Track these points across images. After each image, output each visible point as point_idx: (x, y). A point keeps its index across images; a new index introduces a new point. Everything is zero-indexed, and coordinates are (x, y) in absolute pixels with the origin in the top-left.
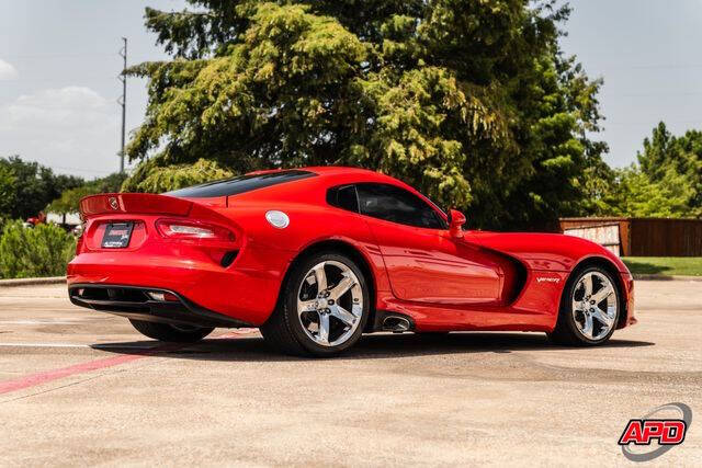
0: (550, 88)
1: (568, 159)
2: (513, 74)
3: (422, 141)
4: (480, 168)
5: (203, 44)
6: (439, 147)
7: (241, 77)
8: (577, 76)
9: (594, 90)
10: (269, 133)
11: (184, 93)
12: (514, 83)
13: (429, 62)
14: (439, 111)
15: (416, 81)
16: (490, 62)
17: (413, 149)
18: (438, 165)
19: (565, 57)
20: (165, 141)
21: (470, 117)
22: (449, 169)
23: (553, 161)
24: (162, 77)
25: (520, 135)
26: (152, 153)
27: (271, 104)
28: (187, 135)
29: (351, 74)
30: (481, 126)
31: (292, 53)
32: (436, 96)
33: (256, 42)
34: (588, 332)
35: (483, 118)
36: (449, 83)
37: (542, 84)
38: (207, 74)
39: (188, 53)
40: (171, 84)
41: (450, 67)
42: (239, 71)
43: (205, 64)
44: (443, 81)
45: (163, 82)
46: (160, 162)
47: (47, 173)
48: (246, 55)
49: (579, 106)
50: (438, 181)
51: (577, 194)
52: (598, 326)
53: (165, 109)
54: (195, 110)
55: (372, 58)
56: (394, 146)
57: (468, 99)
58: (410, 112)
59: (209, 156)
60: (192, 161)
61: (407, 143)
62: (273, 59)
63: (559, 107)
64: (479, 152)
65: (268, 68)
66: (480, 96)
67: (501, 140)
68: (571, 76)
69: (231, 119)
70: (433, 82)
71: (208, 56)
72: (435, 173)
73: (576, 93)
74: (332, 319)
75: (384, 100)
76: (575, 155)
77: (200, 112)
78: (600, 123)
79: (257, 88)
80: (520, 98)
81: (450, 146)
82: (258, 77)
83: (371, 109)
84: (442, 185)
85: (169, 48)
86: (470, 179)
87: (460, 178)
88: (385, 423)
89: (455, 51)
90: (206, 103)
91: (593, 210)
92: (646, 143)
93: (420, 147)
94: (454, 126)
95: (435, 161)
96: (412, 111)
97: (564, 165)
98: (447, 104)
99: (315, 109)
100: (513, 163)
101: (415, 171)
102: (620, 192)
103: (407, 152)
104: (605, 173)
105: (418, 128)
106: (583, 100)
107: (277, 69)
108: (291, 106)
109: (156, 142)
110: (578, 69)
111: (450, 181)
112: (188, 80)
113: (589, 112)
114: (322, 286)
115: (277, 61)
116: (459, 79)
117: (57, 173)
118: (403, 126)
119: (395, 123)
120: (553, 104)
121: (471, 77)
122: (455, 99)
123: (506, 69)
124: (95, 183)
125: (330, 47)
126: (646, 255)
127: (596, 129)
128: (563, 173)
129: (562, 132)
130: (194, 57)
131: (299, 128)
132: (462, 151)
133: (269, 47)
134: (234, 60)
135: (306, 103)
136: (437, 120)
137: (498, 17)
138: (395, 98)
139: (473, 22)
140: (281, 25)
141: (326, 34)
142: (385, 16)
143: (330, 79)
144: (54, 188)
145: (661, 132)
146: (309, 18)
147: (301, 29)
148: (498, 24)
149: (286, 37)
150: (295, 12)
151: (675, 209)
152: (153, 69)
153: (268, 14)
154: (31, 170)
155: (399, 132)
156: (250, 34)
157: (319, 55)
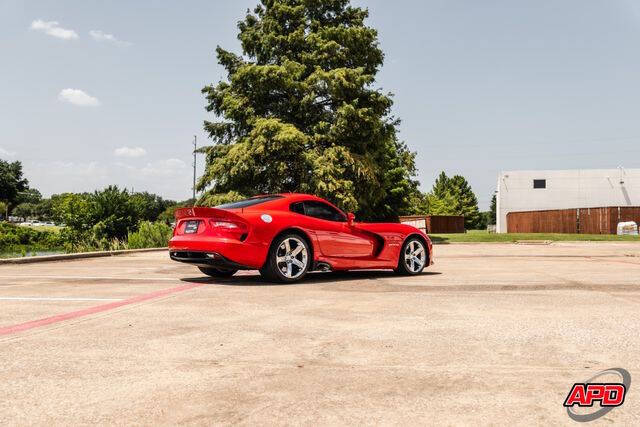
0: (393, 156)
1: (402, 189)
2: (375, 149)
3: (334, 181)
4: (362, 193)
5: (231, 137)
6: (343, 184)
7: (249, 152)
8: (405, 150)
9: (413, 157)
10: (262, 178)
11: (222, 161)
12: (376, 154)
13: (337, 144)
14: (342, 167)
15: (331, 153)
16: (365, 144)
17: (330, 185)
18: (342, 192)
19: (400, 142)
20: (214, 183)
21: (357, 169)
22: (347, 194)
23: (395, 190)
24: (212, 153)
25: (380, 178)
26: (208, 189)
27: (263, 165)
28: (224, 180)
29: (300, 150)
30: (361, 174)
31: (273, 141)
32: (340, 160)
33: (256, 136)
34: (412, 269)
35: (362, 170)
36: (346, 154)
37: (389, 154)
38: (233, 151)
39: (224, 141)
40: (217, 156)
41: (347, 146)
42: (248, 150)
43: (232, 146)
44: (344, 153)
46: (212, 193)
47: (160, 199)
48: (251, 142)
49: (406, 164)
50: (342, 200)
51: (407, 205)
52: (417, 266)
53: (214, 168)
54: (227, 168)
55: (310, 142)
56: (321, 184)
57: (355, 161)
58: (328, 168)
59: (234, 189)
60: (227, 192)
61: (327, 182)
62: (264, 143)
63: (397, 165)
64: (361, 187)
65: (262, 147)
66: (361, 159)
67: (371, 180)
68: (402, 151)
69: (244, 172)
70: (339, 153)
71: (233, 143)
72: (340, 196)
73: (404, 159)
74: (293, 265)
75: (316, 162)
76: (405, 187)
77: (229, 169)
78: (416, 172)
79: (256, 157)
80: (379, 160)
81: (348, 183)
82: (257, 152)
83: (310, 167)
84: (344, 202)
85: (215, 139)
86: (357, 198)
87: (353, 198)
88: (318, 313)
89: (349, 139)
90: (232, 164)
91: (413, 213)
92: (437, 181)
93: (333, 184)
94: (349, 174)
95: (341, 191)
96: (329, 167)
97: (400, 192)
98: (346, 163)
99: (283, 167)
100: (377, 191)
101: (331, 196)
102: (425, 203)
103: (327, 186)
104: (418, 195)
105: (332, 175)
106: (408, 161)
107: (266, 148)
108: (272, 165)
109: (209, 183)
110: (405, 147)
111: (348, 199)
112: (224, 154)
113: (411, 167)
114: (288, 250)
115: (266, 145)
116: (351, 152)
117: (164, 199)
118: (325, 174)
119: (322, 173)
120: (394, 163)
121: (356, 151)
122: (349, 161)
123: (372, 147)
124: (182, 204)
125: (291, 138)
126: (438, 233)
127: (414, 175)
128: (400, 195)
129: (399, 176)
130: (226, 144)
131: (276, 175)
132: (353, 185)
133: (262, 138)
134: (246, 144)
135: (279, 164)
136: (341, 171)
137: (368, 123)
138: (322, 162)
139: (357, 126)
140: (267, 128)
141: (289, 132)
142: (316, 122)
143: (290, 152)
144: (163, 206)
145: (443, 176)
146: (280, 125)
147: (277, 130)
148: (368, 126)
149: (270, 133)
150: (274, 122)
151: (450, 211)
152: (208, 150)
153: (261, 123)
154: (153, 198)
155: (323, 177)
156: (253, 132)
157: (285, 142)
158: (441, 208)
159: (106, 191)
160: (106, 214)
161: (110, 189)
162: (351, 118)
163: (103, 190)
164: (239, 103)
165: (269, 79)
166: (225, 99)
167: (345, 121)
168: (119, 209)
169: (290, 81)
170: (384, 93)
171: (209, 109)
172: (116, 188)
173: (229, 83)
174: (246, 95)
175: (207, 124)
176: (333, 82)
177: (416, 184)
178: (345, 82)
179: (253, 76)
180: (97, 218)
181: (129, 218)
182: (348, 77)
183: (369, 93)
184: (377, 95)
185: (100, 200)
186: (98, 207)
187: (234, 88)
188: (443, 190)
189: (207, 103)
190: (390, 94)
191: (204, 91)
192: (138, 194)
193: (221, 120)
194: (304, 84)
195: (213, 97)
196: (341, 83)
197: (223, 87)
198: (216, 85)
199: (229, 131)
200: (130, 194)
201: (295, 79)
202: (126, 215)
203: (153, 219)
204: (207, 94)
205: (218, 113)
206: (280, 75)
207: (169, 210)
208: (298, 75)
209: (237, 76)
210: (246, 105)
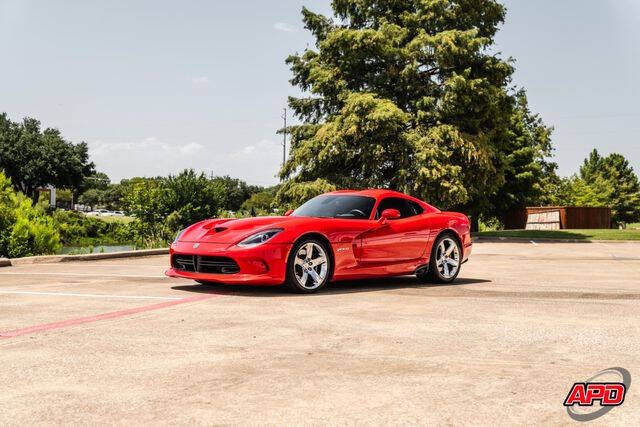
0: (519, 133)
1: (530, 173)
2: (491, 127)
3: (439, 166)
4: (474, 181)
5: (319, 115)
6: (449, 170)
7: (340, 133)
8: (539, 125)
9: (549, 133)
10: (356, 163)
11: (308, 143)
12: (492, 133)
13: (444, 121)
14: (449, 149)
15: (435, 133)
16: (478, 122)
17: (434, 171)
18: (449, 180)
19: (532, 114)
20: (299, 169)
21: (466, 152)
22: (454, 182)
23: (522, 175)
24: (298, 134)
25: (496, 162)
26: (293, 176)
27: (357, 147)
28: (310, 167)
29: (400, 130)
30: (473, 157)
31: (366, 120)
32: (446, 141)
33: (348, 114)
35: (473, 152)
36: (454, 134)
37: (515, 131)
38: (322, 132)
39: (311, 120)
40: (301, 139)
41: (454, 125)
42: (338, 130)
43: (321, 126)
44: (451, 133)
45: (299, 137)
46: (297, 180)
47: (243, 185)
48: (342, 121)
49: (540, 142)
50: (449, 188)
51: (538, 193)
53: (300, 152)
54: (315, 152)
55: (413, 121)
56: (424, 170)
57: (465, 143)
58: (432, 151)
59: (322, 176)
60: (314, 179)
61: (431, 168)
62: (356, 123)
63: (525, 144)
64: (472, 173)
65: (354, 128)
66: (472, 140)
67: (485, 165)
68: (535, 125)
69: (334, 156)
70: (445, 134)
71: (322, 122)
72: (446, 184)
73: (538, 135)
75: (418, 144)
76: (536, 173)
77: (317, 153)
78: (552, 152)
79: (348, 139)
80: (498, 140)
81: (455, 169)
82: (348, 133)
83: (411, 150)
84: (450, 191)
85: (301, 118)
86: (466, 187)
87: (461, 187)
89: (459, 116)
90: (321, 148)
91: (547, 202)
92: (586, 161)
93: (438, 170)
94: (457, 157)
95: (447, 178)
96: (433, 150)
97: (528, 178)
98: (453, 146)
99: (379, 150)
100: (492, 177)
101: (436, 183)
102: (567, 190)
103: (431, 173)
104: (555, 180)
105: (437, 159)
106: (542, 138)
107: (359, 129)
108: (367, 147)
109: (294, 169)
110: (539, 121)
111: (455, 188)
112: (311, 136)
113: (546, 146)
115: (359, 125)
116: (460, 131)
117: (248, 184)
118: (428, 158)
119: (424, 157)
120: (521, 142)
121: (467, 130)
122: (458, 142)
123: (488, 125)
124: (269, 190)
125: (387, 116)
127: (550, 155)
128: (528, 182)
129: (528, 158)
130: (314, 123)
131: (371, 160)
132: (463, 171)
133: (354, 117)
134: (336, 125)
135: (375, 148)
136: (448, 154)
137: (481, 96)
138: (424, 143)
139: (468, 100)
140: (361, 105)
141: (386, 109)
142: (419, 97)
143: (388, 133)
144: (247, 193)
145: (595, 155)
146: (376, 100)
147: (372, 107)
148: (482, 100)
149: (363, 111)
150: (368, 98)
151: (600, 200)
152: (293, 129)
153: (354, 99)
154: (235, 183)
155: (426, 162)
156: (344, 110)
157: (381, 121)
158: (588, 196)
159: (182, 176)
160: (181, 203)
161: (186, 173)
162: (462, 91)
163: (177, 175)
164: (328, 75)
165: (364, 46)
166: (312, 70)
167: (455, 96)
168: (197, 197)
169: (389, 48)
170: (504, 58)
171: (294, 82)
172: (192, 172)
173: (318, 51)
174: (337, 64)
175: (291, 100)
176: (440, 48)
177: (552, 167)
178: (454, 48)
179: (345, 43)
180: (172, 208)
181: (207, 207)
182: (458, 42)
183: (486, 59)
184: (494, 61)
185: (174, 187)
186: (173, 195)
187: (323, 57)
188: (593, 172)
189: (292, 76)
190: (511, 59)
191: (288, 61)
192: (219, 179)
193: (308, 95)
194: (405, 51)
195: (299, 69)
196: (449, 49)
197: (310, 56)
198: (301, 54)
199: (318, 108)
200: (209, 178)
201: (395, 45)
202: (203, 204)
203: (236, 208)
204: (291, 65)
205: (305, 86)
206: (377, 40)
207: (254, 198)
208: (398, 40)
209: (327, 43)
210: (337, 77)
